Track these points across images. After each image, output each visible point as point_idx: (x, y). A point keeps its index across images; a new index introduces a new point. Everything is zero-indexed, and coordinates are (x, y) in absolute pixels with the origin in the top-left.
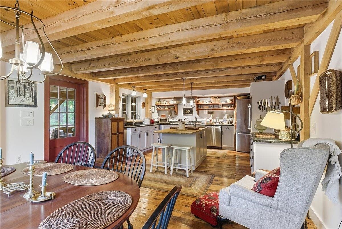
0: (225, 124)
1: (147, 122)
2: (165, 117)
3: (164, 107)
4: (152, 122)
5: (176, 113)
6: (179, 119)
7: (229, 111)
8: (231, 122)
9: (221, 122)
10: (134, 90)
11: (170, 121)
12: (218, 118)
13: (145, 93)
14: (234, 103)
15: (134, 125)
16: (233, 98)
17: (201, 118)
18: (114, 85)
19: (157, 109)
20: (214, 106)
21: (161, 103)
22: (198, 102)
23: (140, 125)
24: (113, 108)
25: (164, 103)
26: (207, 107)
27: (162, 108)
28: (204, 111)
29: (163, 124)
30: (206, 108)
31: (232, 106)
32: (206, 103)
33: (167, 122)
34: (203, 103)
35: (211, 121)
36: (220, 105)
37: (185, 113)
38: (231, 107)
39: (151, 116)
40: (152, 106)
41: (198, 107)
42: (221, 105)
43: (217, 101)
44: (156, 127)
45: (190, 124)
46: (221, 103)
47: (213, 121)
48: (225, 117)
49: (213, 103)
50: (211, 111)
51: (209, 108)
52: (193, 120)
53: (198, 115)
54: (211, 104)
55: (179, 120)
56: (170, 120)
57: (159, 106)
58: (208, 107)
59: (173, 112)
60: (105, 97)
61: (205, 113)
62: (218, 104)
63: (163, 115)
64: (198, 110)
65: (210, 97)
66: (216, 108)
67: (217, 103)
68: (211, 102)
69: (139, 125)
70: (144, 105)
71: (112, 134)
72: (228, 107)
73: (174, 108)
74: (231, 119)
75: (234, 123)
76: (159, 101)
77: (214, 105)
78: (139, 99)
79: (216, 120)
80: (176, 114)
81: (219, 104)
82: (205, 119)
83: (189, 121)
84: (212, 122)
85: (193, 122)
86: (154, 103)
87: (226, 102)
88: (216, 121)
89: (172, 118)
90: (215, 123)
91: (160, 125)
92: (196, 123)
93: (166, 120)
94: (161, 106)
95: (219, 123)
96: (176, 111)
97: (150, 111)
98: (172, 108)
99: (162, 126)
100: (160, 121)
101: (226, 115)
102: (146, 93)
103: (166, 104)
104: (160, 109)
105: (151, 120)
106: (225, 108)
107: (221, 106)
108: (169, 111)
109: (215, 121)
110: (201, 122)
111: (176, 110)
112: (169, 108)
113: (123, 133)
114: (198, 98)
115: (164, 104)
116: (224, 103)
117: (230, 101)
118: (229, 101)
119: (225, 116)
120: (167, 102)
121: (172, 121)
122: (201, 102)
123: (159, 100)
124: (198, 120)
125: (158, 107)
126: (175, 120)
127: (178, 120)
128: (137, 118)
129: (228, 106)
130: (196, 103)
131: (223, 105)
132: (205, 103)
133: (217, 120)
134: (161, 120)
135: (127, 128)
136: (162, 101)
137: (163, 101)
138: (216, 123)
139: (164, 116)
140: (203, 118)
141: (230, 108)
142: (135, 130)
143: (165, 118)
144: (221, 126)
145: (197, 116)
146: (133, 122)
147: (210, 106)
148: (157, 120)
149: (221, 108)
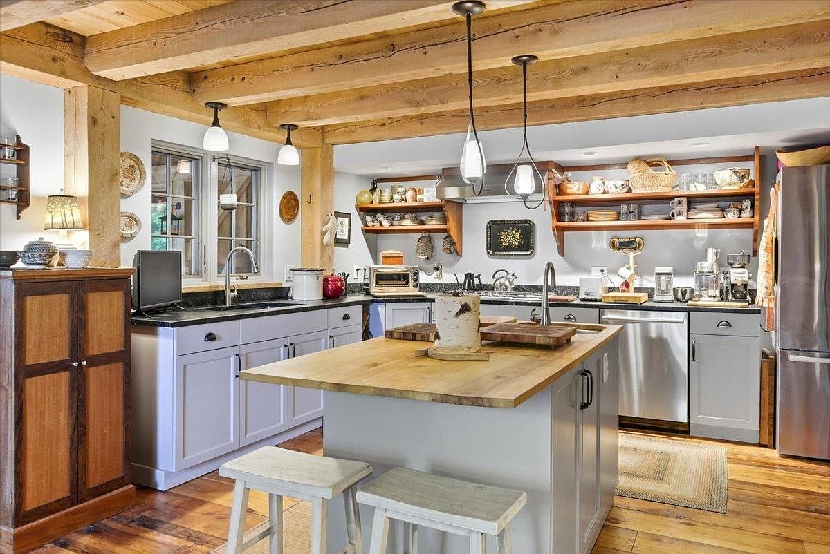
0: (705, 301)
1: (306, 290)
2: (401, 263)
3: (397, 218)
4: (334, 292)
5: (453, 243)
6: (467, 275)
7: (727, 233)
8: (745, 292)
9: (684, 294)
10: (216, 123)
11: (427, 285)
12: (668, 269)
13: (289, 142)
14: (757, 190)
15: (228, 303)
16: (752, 166)
17: (576, 267)
18: (82, 88)
19: (367, 225)
20: (646, 208)
21: (381, 199)
22: (560, 189)
23: (265, 306)
24: (77, 214)
25: (395, 197)
26: (605, 215)
27: (386, 224)
28: (593, 233)
29: (387, 300)
30: (602, 218)
31: (747, 204)
32: (604, 193)
33: (411, 288)
34: (587, 193)
35: (627, 284)
36: (680, 203)
37: (495, 247)
38: (741, 210)
39: (331, 258)
40: (338, 214)
41: (559, 216)
42: (684, 200)
43: (662, 183)
44: (346, 317)
45: (520, 297)
46: (681, 192)
47: (636, 283)
48: (708, 265)
49: (638, 191)
50: (626, 235)
51: (618, 220)
52: (537, 278)
53: (562, 253)
54: (629, 195)
55: (469, 276)
56: (424, 278)
57: (373, 211)
58: (612, 212)
59: (439, 240)
60: (22, 152)
61: (599, 245)
62: (667, 199)
63: (389, 253)
64: (560, 232)
65: (624, 165)
66: (655, 219)
67: (663, 190)
68: (630, 191)
69: (258, 306)
70: (290, 206)
71: (24, 372)
72: (719, 214)
73: (445, 220)
74: (738, 276)
75: (762, 298)
76: (373, 190)
77: (642, 200)
78: (264, 177)
79: (653, 279)
80: (454, 248)
81: (673, 198)
82: (596, 274)
83: (516, 282)
84: (636, 290)
85: (536, 289)
86: (347, 196)
87: (713, 183)
88: (654, 285)
89: (436, 269)
90: (650, 296)
91: (372, 306)
92: (552, 296)
93: (403, 278)
94: (386, 211)
95: (671, 297)
96: (455, 238)
97: (323, 234)
98: (434, 224)
99: (381, 308)
100: (373, 283)
101: (711, 252)
102: (298, 147)
103: (403, 204)
104: (378, 226)
105: (326, 280)
106: (705, 215)
107: (684, 208)
108: (419, 235)
109: (650, 282)
110: (575, 291)
111: (453, 233)
112: (422, 223)
113: (125, 357)
114: (562, 168)
115: (397, 204)
116: (700, 189)
117: (735, 178)
118: (726, 179)
119: (705, 259)
120: (410, 194)
121: (437, 281)
122: (575, 188)
123: (376, 182)
124: (561, 281)
125: (369, 219)
126: (448, 278)
127: (462, 280)
128: (258, 272)
129: (723, 209)
130: (549, 194)
131: (693, 202)
132: (596, 193)
133: (663, 277)
134: (381, 278)
135: (161, 329)
136: (386, 188)
137: (393, 190)
138: (655, 297)
139: (398, 260)
140: (589, 271)
141: (731, 217)
142: (211, 337)
143: (400, 269)
144: (688, 311)
145: (558, 262)
146: (224, 292)
147: (624, 209)
148: (361, 280)
149: (680, 219)
